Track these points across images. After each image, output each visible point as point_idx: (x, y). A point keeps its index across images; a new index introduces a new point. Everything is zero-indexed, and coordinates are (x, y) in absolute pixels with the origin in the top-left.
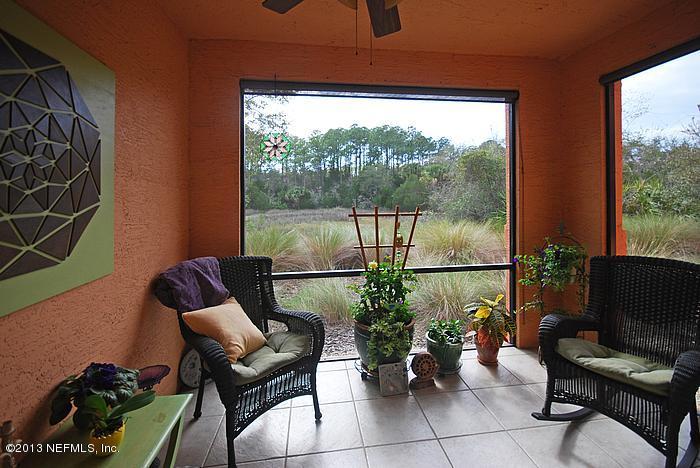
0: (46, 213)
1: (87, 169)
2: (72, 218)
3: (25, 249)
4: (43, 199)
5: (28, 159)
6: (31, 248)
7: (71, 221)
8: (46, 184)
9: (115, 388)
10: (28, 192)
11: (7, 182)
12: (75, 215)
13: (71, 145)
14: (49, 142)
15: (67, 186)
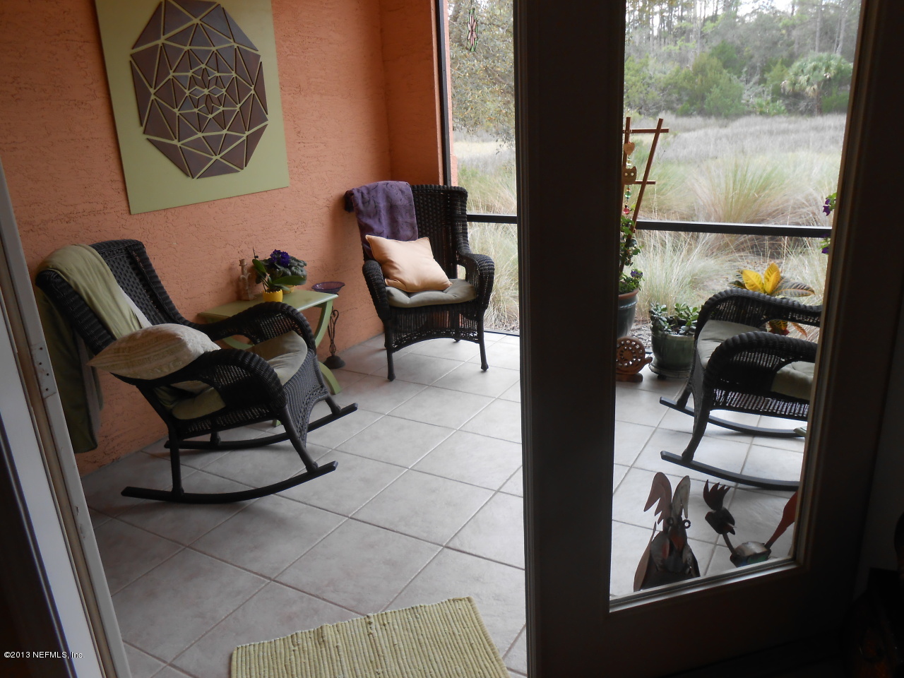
0: (225, 132)
1: (253, 92)
2: (245, 136)
3: (214, 158)
4: (221, 121)
5: (206, 91)
6: (218, 157)
7: (245, 138)
8: (221, 109)
9: (290, 268)
10: (210, 116)
11: (196, 110)
12: (247, 133)
13: (236, 72)
14: (218, 75)
15: (238, 109)
